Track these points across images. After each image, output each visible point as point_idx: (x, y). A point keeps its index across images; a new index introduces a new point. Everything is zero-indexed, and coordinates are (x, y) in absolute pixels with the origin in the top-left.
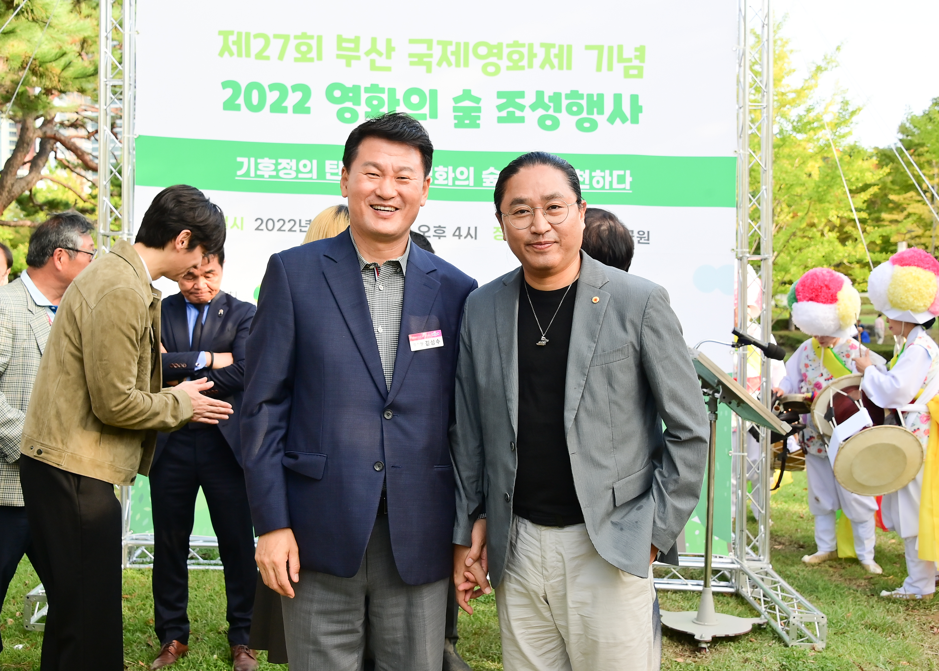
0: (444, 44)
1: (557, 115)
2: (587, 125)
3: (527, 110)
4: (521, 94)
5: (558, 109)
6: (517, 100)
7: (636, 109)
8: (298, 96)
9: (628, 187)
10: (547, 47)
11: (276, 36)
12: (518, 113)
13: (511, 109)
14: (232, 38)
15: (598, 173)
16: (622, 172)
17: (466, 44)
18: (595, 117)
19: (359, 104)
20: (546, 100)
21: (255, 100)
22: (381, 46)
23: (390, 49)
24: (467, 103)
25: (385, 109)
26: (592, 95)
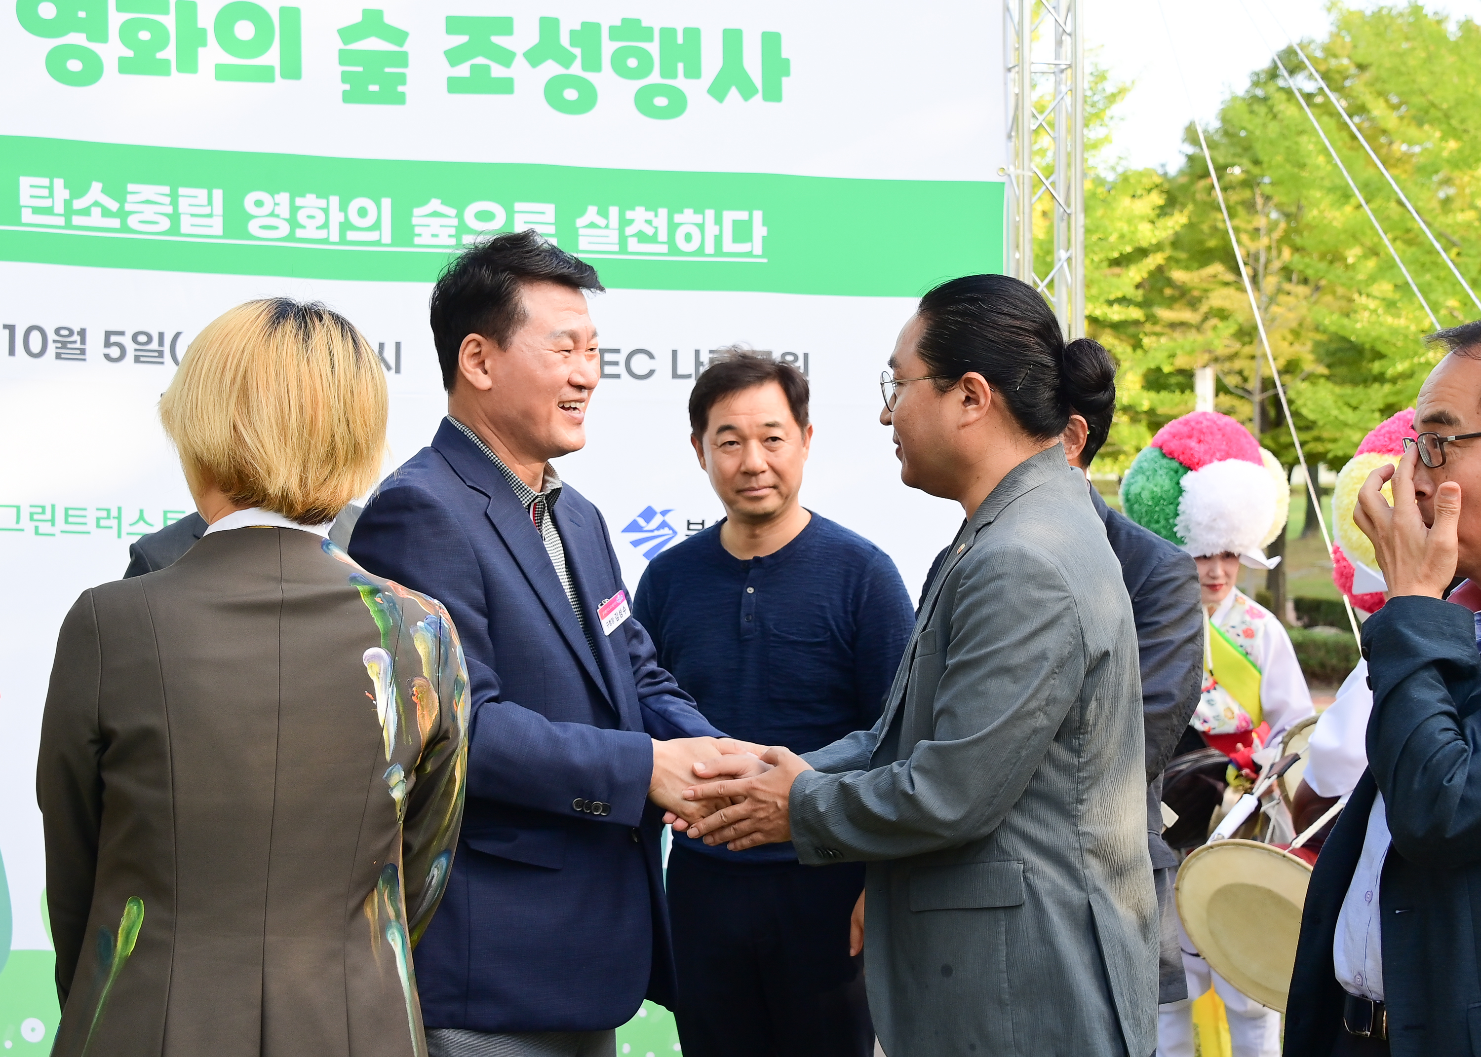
1: (590, 76)
2: (661, 101)
3: (520, 62)
4: (505, 25)
5: (592, 63)
6: (496, 40)
7: (776, 66)
9: (758, 250)
12: (497, 71)
13: (480, 60)
15: (688, 216)
16: (743, 215)
18: (681, 82)
19: (103, 38)
20: (565, 40)
24: (373, 44)
25: (169, 53)
26: (673, 31)
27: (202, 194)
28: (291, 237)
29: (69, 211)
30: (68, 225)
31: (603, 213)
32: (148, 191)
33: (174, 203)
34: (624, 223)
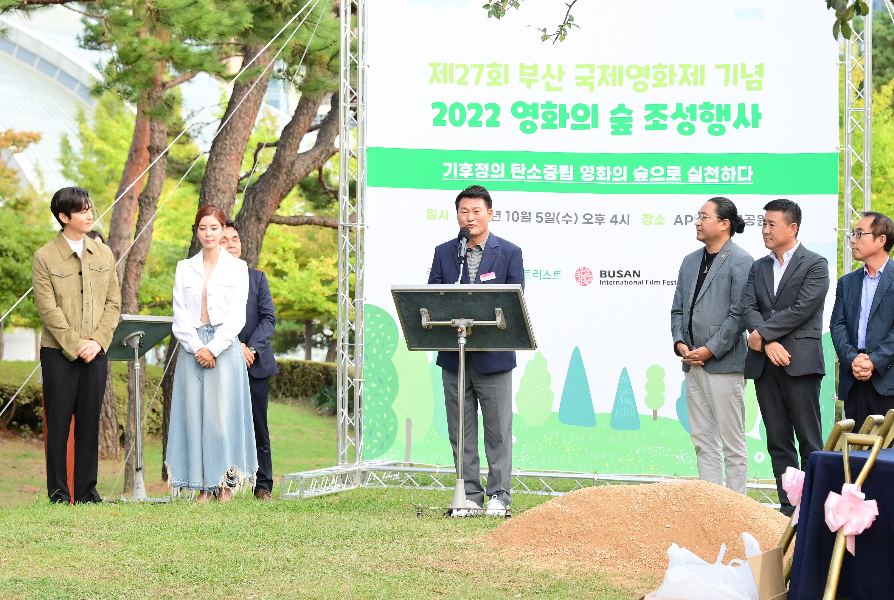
0: (603, 68)
1: (693, 122)
2: (717, 130)
3: (669, 119)
4: (664, 106)
5: (693, 118)
6: (661, 111)
7: (757, 115)
8: (490, 112)
9: (750, 180)
10: (685, 67)
11: (473, 66)
12: (662, 122)
13: (656, 119)
14: (440, 68)
15: (726, 169)
16: (745, 168)
17: (621, 67)
18: (723, 123)
19: (537, 118)
20: (684, 111)
21: (457, 117)
22: (554, 71)
23: (561, 73)
24: (621, 115)
25: (557, 122)
26: (721, 105)
27: (567, 167)
28: (594, 180)
29: (526, 174)
30: (526, 179)
31: (697, 169)
32: (550, 167)
33: (558, 170)
34: (704, 172)
